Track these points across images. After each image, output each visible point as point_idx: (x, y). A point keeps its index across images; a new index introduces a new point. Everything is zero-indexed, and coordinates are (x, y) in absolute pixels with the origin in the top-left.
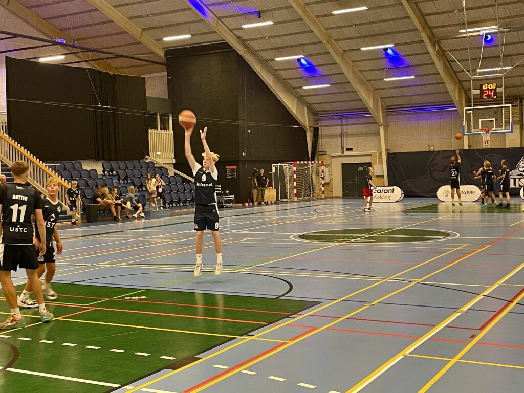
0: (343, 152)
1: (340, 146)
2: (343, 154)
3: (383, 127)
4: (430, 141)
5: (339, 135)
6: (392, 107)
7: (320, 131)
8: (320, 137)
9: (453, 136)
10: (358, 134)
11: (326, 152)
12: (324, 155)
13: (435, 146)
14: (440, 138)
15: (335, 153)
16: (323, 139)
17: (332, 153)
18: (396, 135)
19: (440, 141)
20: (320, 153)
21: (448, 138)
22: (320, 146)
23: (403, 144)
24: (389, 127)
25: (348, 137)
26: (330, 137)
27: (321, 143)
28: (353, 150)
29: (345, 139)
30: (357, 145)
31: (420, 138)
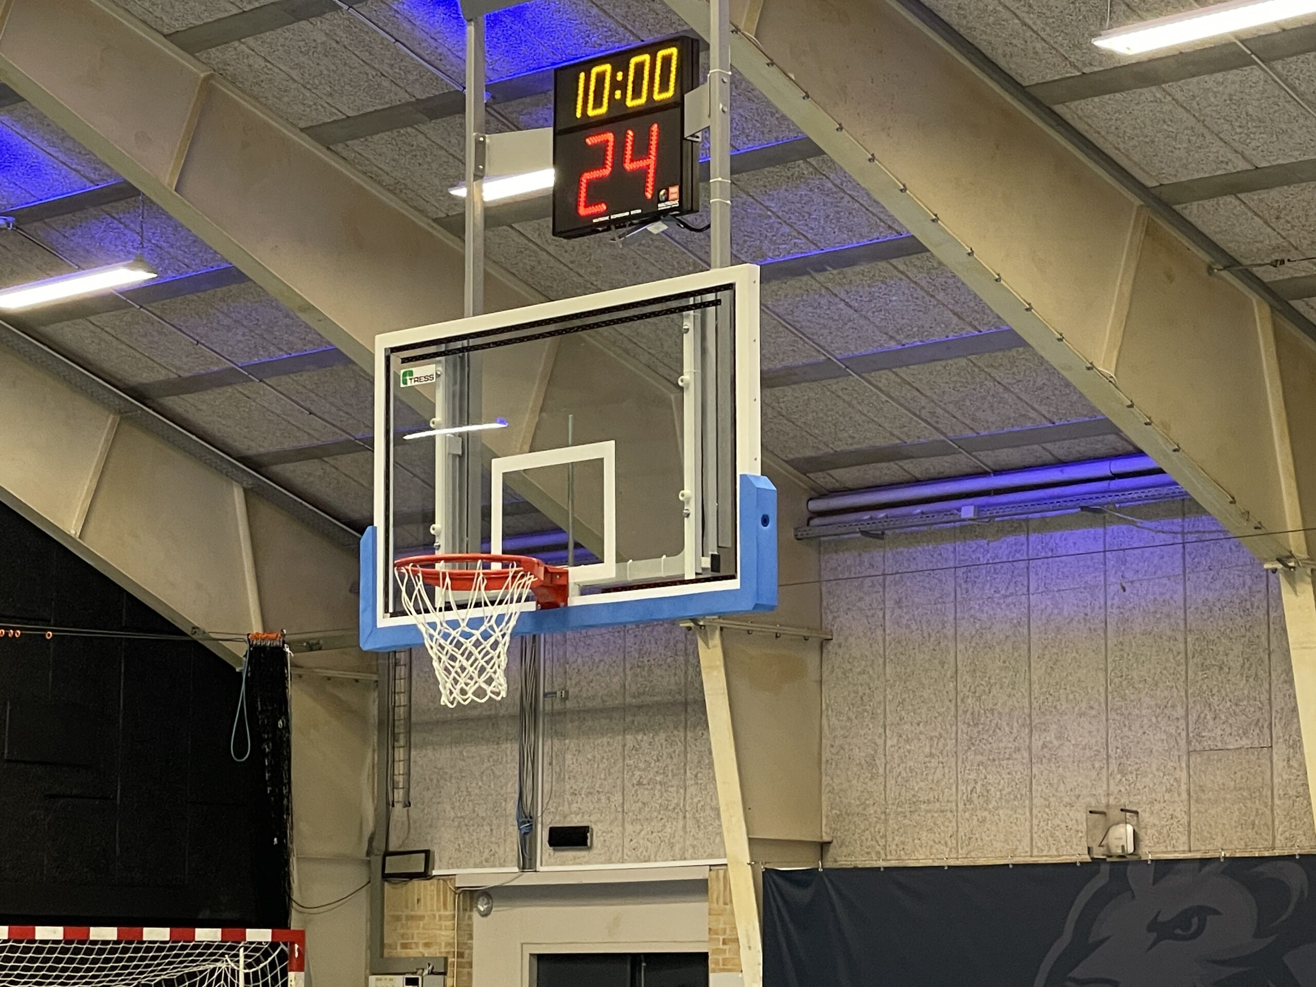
0: (527, 862)
1: (512, 808)
2: (528, 879)
3: (716, 640)
4: (1110, 775)
5: (512, 717)
6: (839, 473)
7: (401, 685)
8: (400, 729)
9: (1277, 730)
10: (624, 709)
11: (427, 853)
12: (416, 883)
13: (1145, 816)
14: (1183, 743)
15: (476, 866)
16: (413, 753)
17: (467, 866)
18: (874, 716)
19: (1184, 775)
20: (394, 865)
21: (1245, 742)
22: (398, 810)
23: (923, 796)
24: (830, 647)
25: (563, 735)
26: (456, 733)
27: (400, 780)
28: (597, 838)
29: (545, 747)
30: (617, 798)
31: (1037, 744)
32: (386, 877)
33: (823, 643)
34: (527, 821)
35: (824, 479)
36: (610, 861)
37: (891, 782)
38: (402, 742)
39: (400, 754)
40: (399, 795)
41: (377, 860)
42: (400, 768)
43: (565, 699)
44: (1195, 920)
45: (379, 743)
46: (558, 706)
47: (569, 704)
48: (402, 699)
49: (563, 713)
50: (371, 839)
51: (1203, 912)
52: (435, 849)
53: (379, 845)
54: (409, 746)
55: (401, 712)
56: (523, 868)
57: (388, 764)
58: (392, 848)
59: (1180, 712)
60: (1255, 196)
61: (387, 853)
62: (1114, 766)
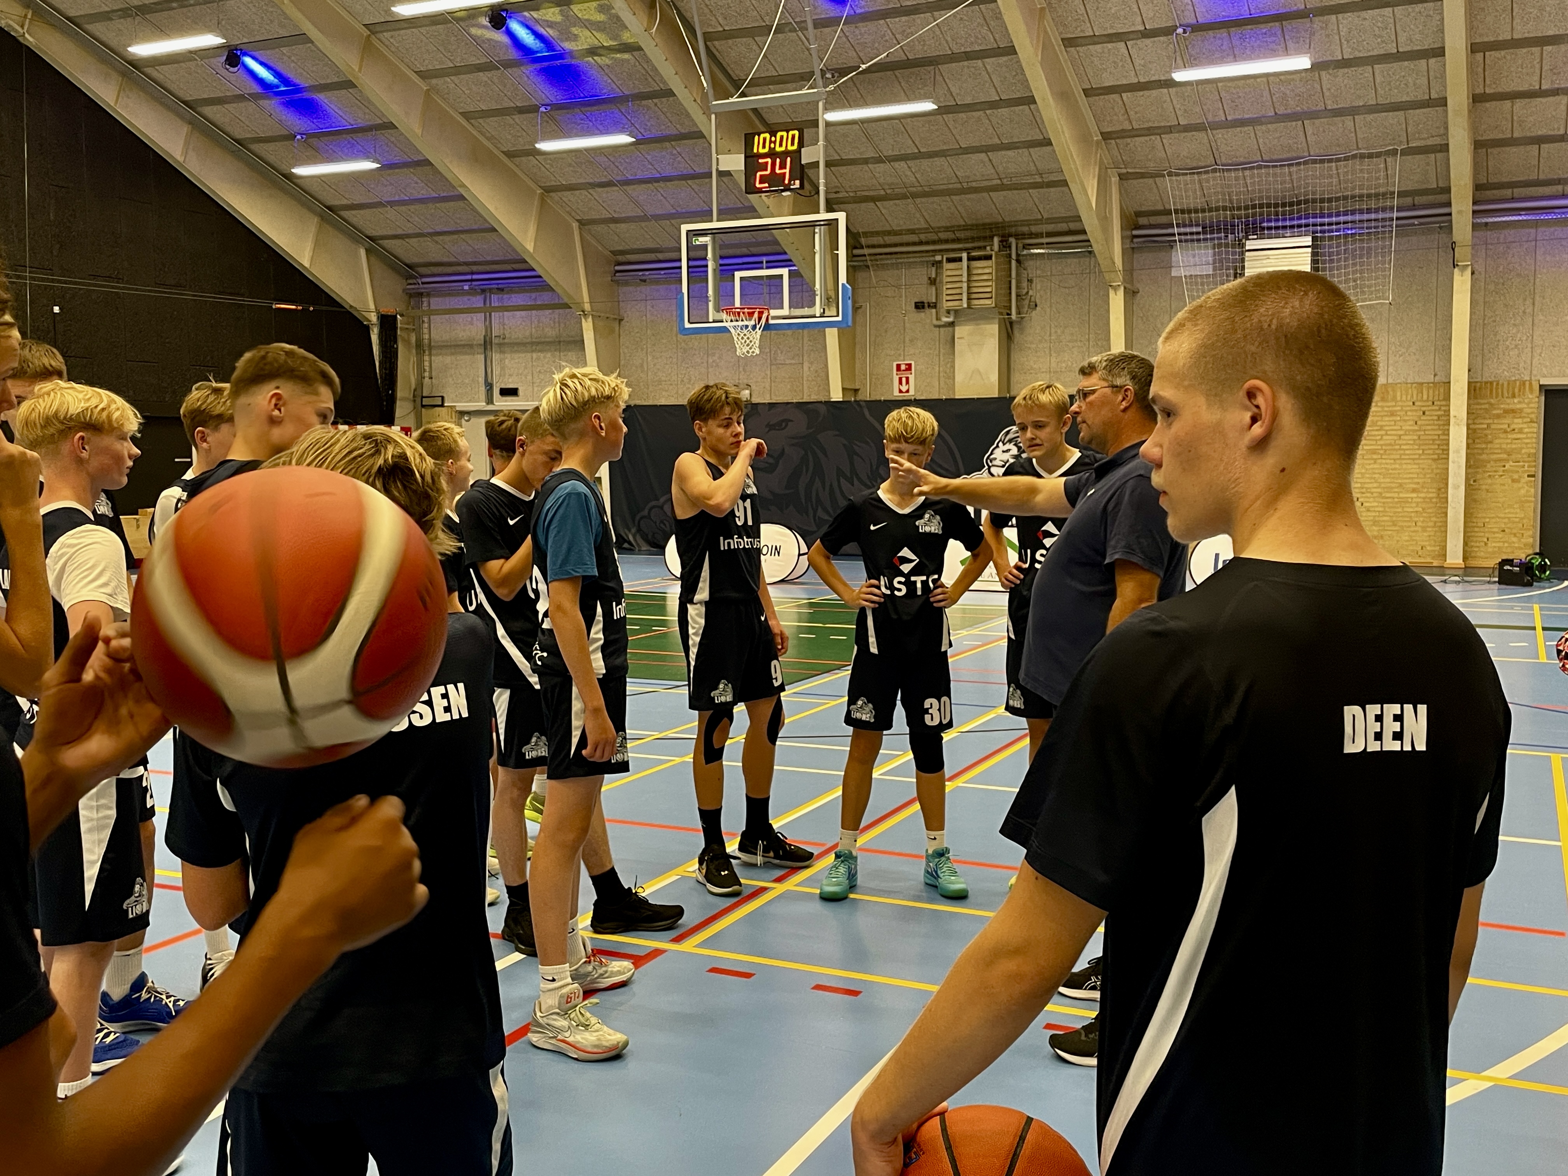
0: (490, 401)
1: (481, 380)
3: (590, 319)
4: (740, 372)
5: (480, 345)
6: (628, 256)
7: (426, 331)
8: (426, 348)
9: (805, 358)
10: (532, 343)
11: (443, 398)
12: (437, 408)
13: (753, 387)
14: (769, 361)
15: (467, 402)
16: (433, 358)
17: (461, 402)
18: (642, 350)
19: (768, 373)
20: (426, 402)
21: (793, 362)
22: (427, 380)
23: (663, 379)
24: (623, 323)
25: (504, 352)
26: (453, 350)
27: (427, 368)
28: (520, 392)
29: (496, 357)
30: (529, 377)
31: (710, 360)
32: (423, 406)
33: (621, 320)
34: (489, 387)
35: (621, 258)
36: (527, 401)
37: (650, 374)
38: (427, 353)
39: (426, 358)
40: (427, 374)
41: (418, 400)
42: (427, 364)
43: (504, 339)
44: (784, 424)
45: (417, 354)
46: (501, 341)
47: (506, 341)
48: (426, 336)
49: (504, 344)
50: (415, 390)
51: (787, 421)
52: (445, 395)
53: (418, 393)
54: (430, 355)
55: (426, 341)
56: (488, 404)
57: (420, 363)
58: (424, 395)
59: (768, 350)
60: (836, 168)
61: (423, 397)
62: (741, 369)
